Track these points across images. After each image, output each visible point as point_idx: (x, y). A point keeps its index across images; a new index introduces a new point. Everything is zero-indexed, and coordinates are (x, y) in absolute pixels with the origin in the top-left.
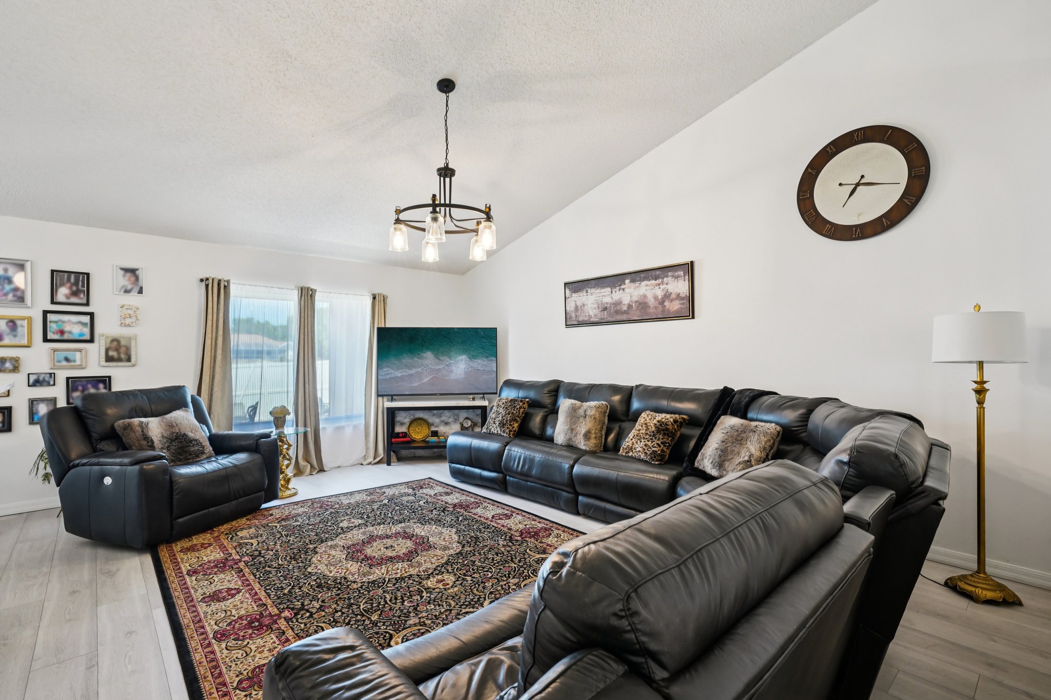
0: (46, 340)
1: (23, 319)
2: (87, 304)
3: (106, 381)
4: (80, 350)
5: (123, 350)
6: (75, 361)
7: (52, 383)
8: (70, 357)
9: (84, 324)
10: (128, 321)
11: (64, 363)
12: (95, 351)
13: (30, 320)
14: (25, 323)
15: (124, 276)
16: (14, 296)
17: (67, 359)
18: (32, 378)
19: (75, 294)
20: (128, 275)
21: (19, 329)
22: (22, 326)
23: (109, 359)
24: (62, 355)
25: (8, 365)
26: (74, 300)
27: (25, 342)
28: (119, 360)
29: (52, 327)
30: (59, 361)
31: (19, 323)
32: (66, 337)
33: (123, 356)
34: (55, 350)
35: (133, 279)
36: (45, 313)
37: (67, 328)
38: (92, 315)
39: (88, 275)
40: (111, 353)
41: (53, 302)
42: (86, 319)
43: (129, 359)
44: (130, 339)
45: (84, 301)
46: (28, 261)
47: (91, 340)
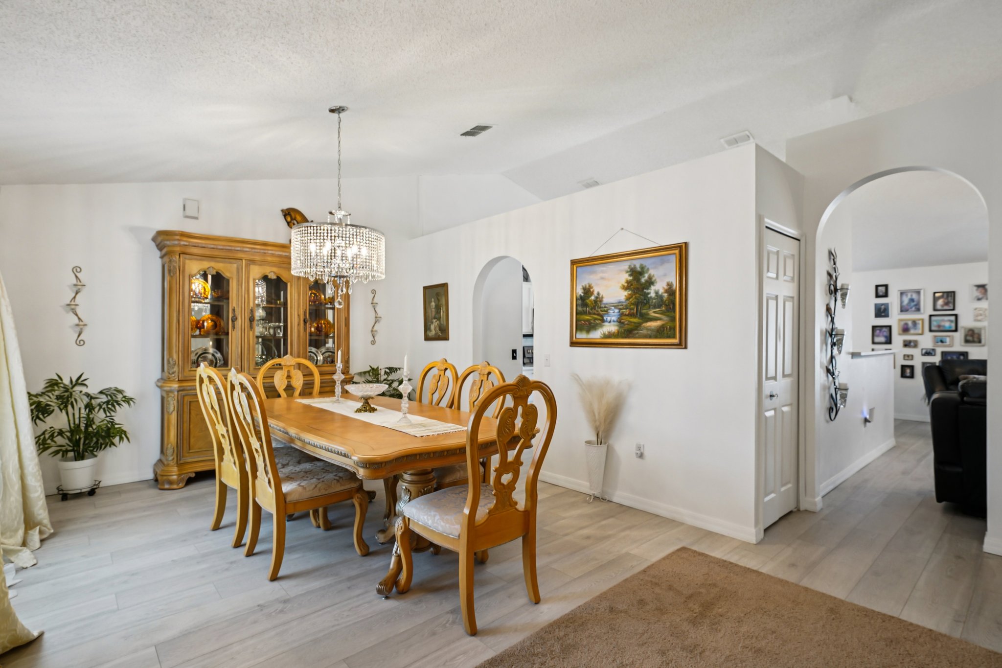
0: (931, 331)
1: (919, 320)
2: (954, 309)
3: (965, 354)
4: (949, 336)
5: (976, 336)
6: (946, 342)
7: (933, 354)
8: (944, 340)
9: (951, 321)
10: (979, 318)
11: (940, 344)
12: (959, 336)
13: (923, 320)
14: (920, 322)
15: (977, 290)
16: (916, 308)
17: (942, 342)
18: (924, 351)
19: (947, 304)
20: (980, 289)
21: (918, 325)
22: (919, 324)
23: (967, 341)
24: (939, 339)
25: (912, 344)
26: (946, 308)
27: (920, 332)
28: (973, 342)
29: (934, 324)
30: (937, 342)
31: (917, 322)
32: (942, 329)
33: (976, 339)
34: (935, 337)
35: (983, 291)
36: (931, 316)
37: (943, 324)
38: (956, 316)
39: (954, 292)
40: (969, 338)
41: (935, 310)
42: (953, 318)
43: (980, 342)
44: (980, 329)
45: (952, 308)
46: (921, 289)
47: (956, 330)
